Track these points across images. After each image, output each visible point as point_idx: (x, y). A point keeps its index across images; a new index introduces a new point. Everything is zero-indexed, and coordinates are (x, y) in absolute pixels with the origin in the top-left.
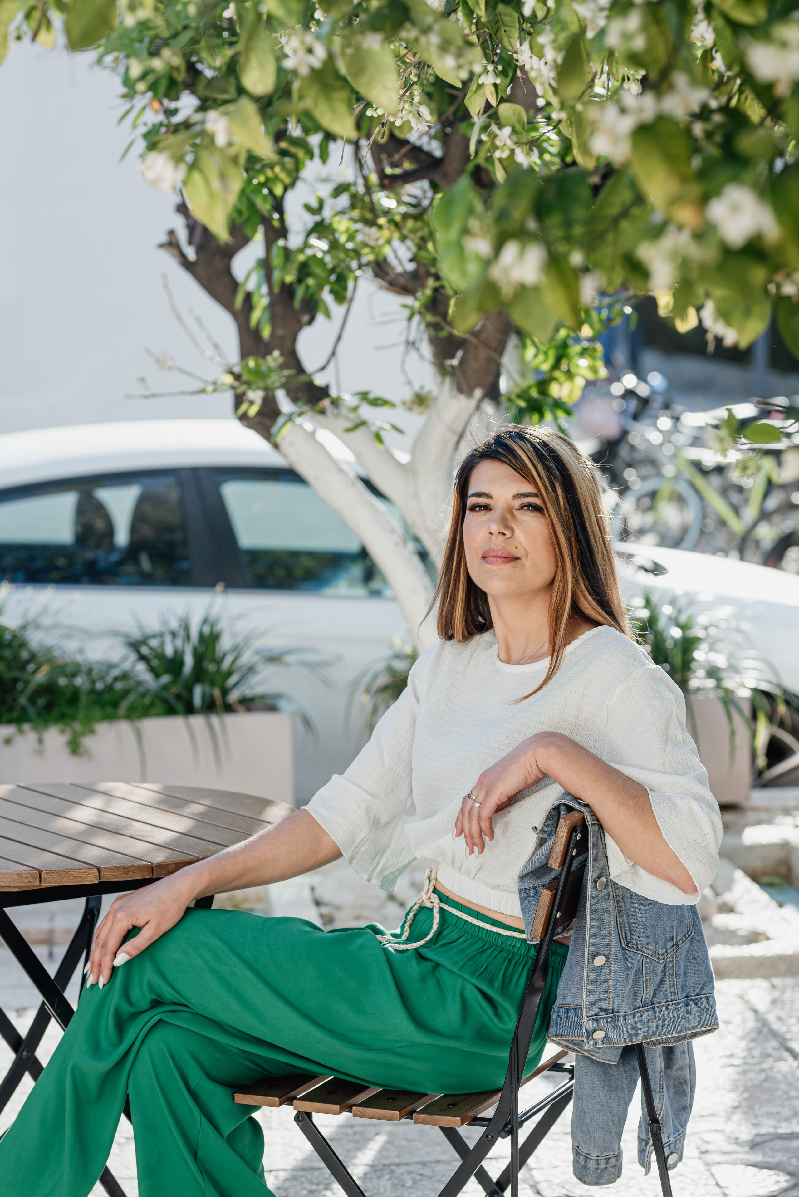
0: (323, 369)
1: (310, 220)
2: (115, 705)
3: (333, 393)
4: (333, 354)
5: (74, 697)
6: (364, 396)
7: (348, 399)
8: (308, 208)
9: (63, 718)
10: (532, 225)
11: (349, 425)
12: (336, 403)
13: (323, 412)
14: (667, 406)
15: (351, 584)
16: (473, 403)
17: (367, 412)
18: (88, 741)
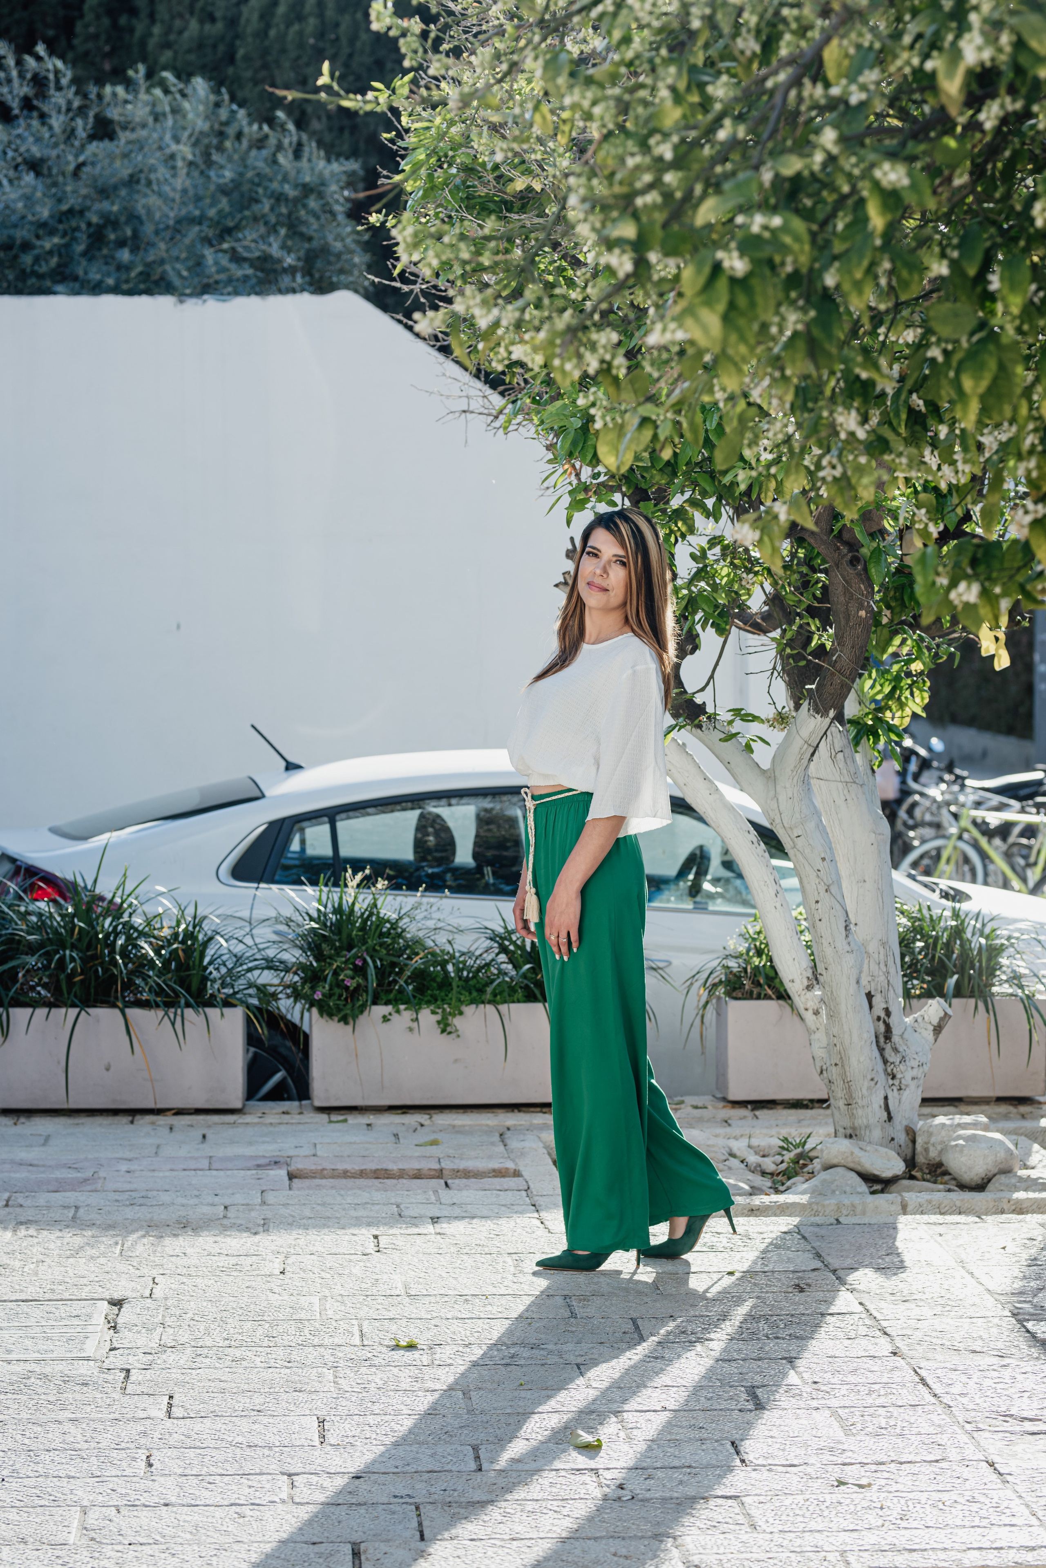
0: (703, 689)
1: (694, 566)
2: (481, 991)
3: (710, 709)
4: (712, 677)
5: (445, 983)
6: (737, 712)
7: (724, 716)
8: (693, 556)
9: (433, 1000)
10: (969, 571)
11: (723, 736)
12: (712, 718)
13: (699, 727)
14: (950, 769)
15: (680, 899)
16: (828, 720)
17: (738, 726)
18: (457, 1021)
